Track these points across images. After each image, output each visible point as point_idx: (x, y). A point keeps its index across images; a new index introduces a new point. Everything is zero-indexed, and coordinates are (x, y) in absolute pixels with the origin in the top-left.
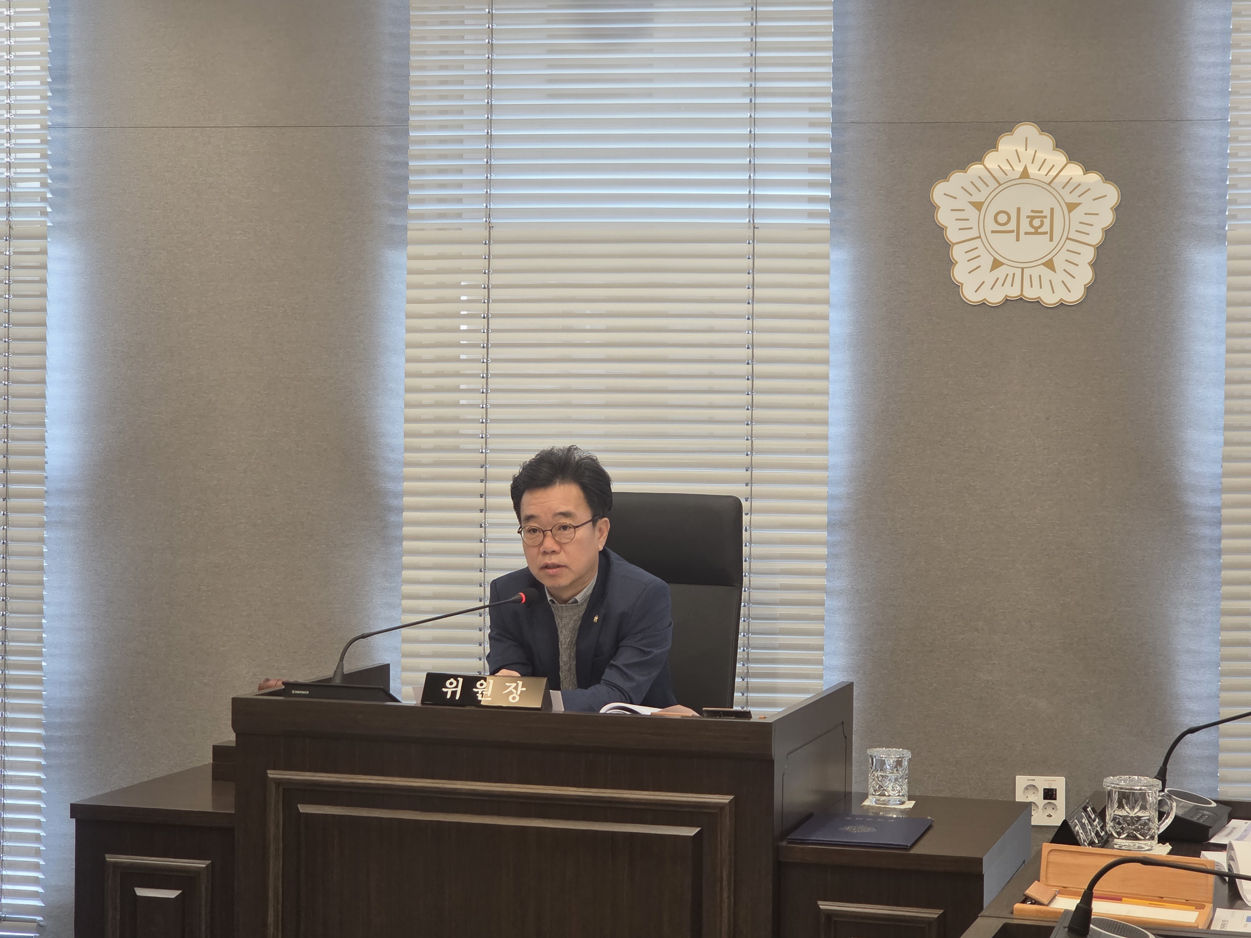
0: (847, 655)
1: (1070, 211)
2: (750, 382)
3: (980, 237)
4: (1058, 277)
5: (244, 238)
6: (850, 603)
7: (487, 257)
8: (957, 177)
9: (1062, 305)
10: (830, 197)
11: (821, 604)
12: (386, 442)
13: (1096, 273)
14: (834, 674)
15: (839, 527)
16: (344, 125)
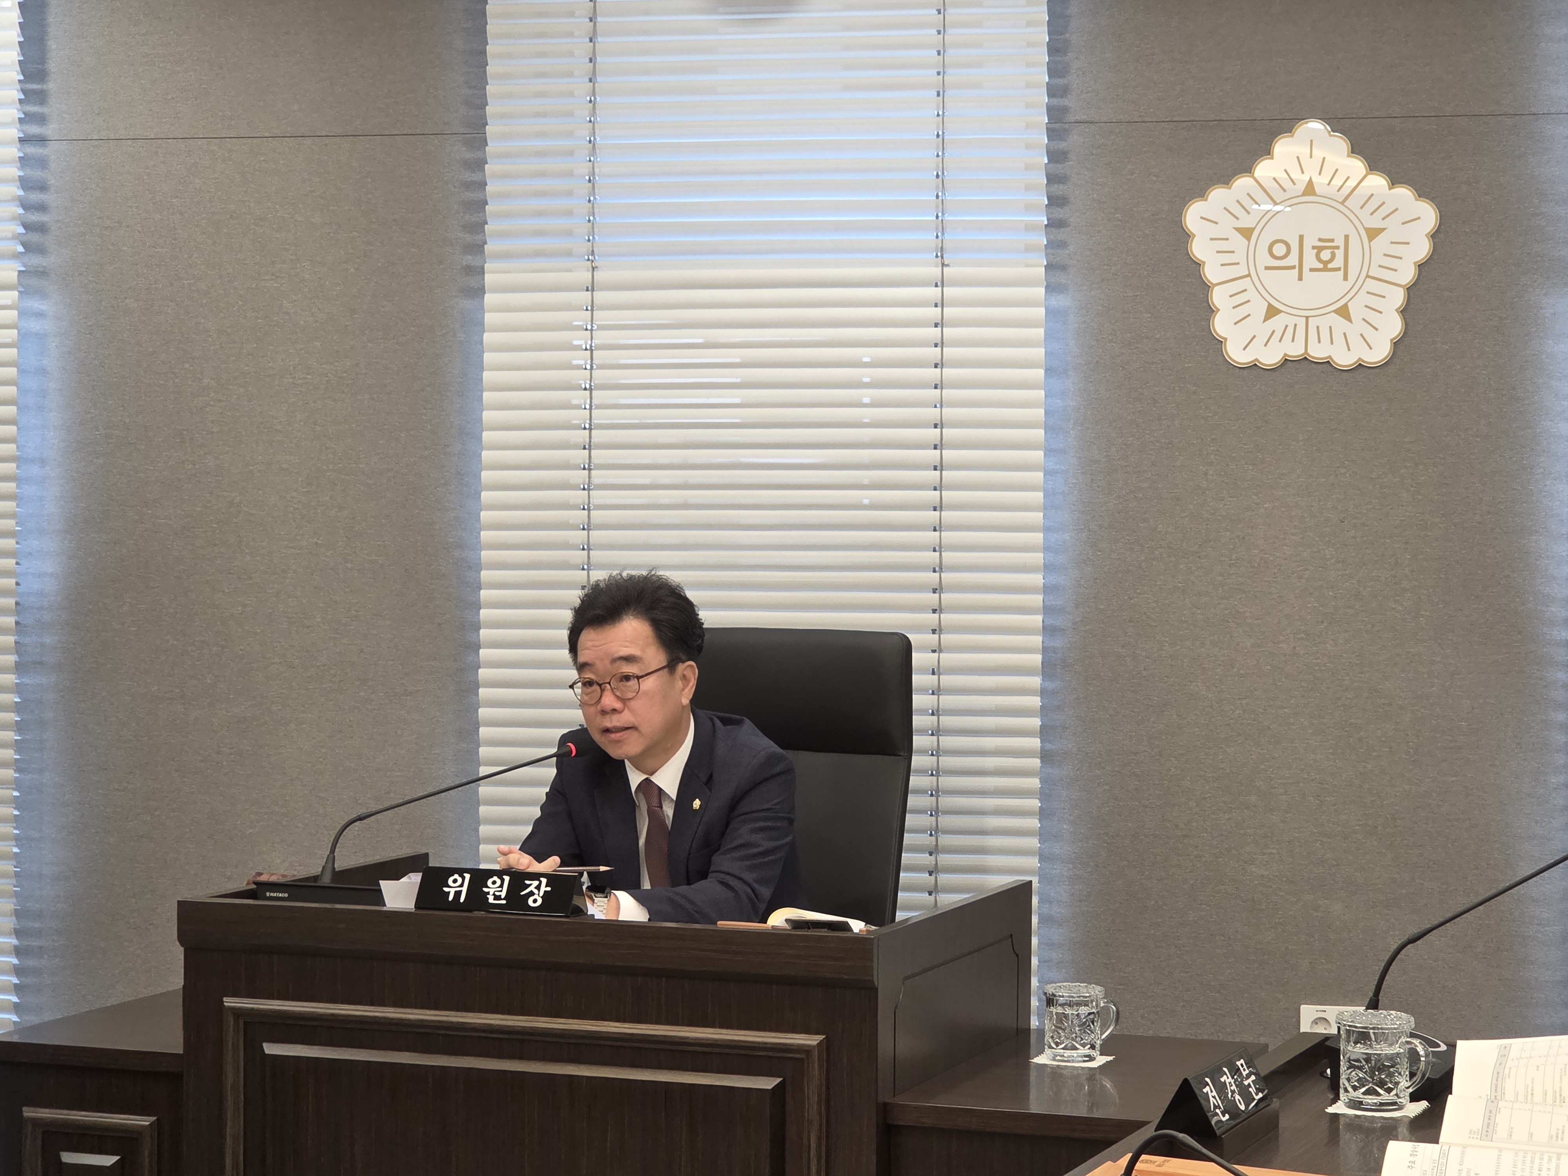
0: (1074, 842)
1: (1371, 239)
2: (938, 473)
3: (1249, 275)
4: (1355, 329)
5: (276, 285)
7: (589, 308)
8: (1217, 194)
9: (1360, 366)
10: (1046, 223)
13: (1407, 323)
15: (1059, 670)
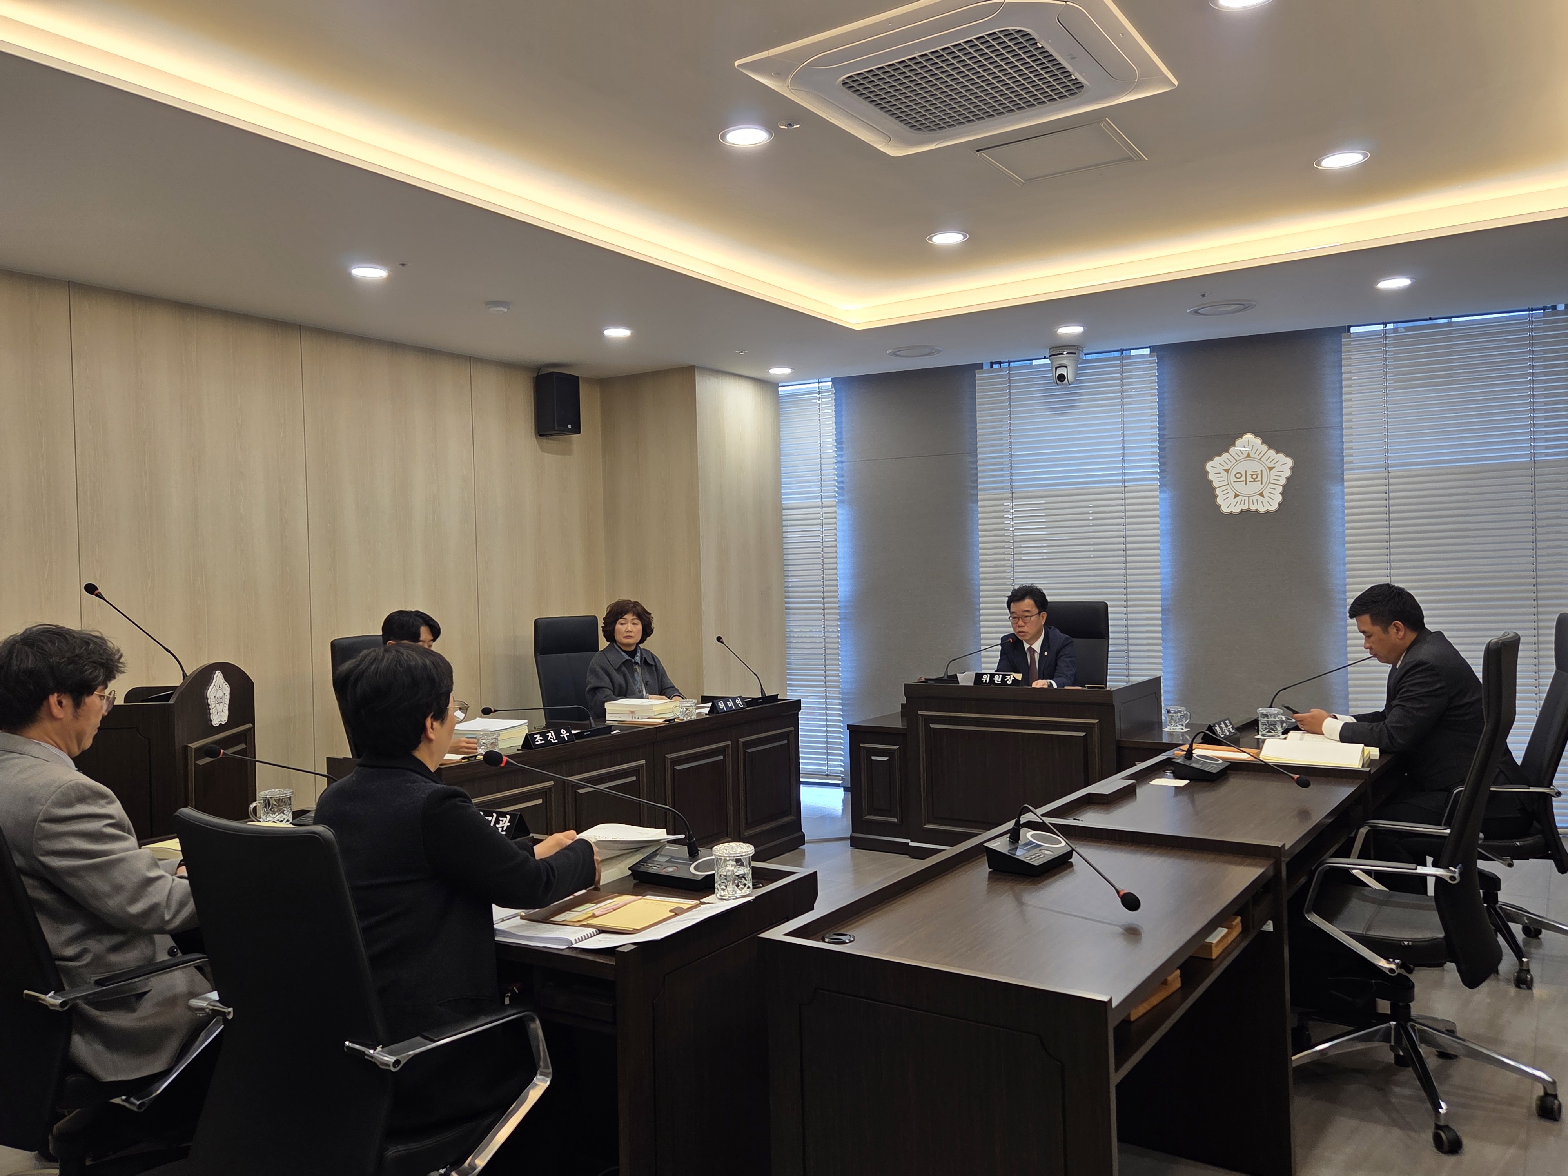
1: (1270, 471)
2: (1125, 552)
3: (1228, 484)
4: (1266, 499)
5: (913, 502)
8: (1217, 459)
9: (1268, 512)
10: (1159, 471)
13: (1284, 497)
16: (954, 453)
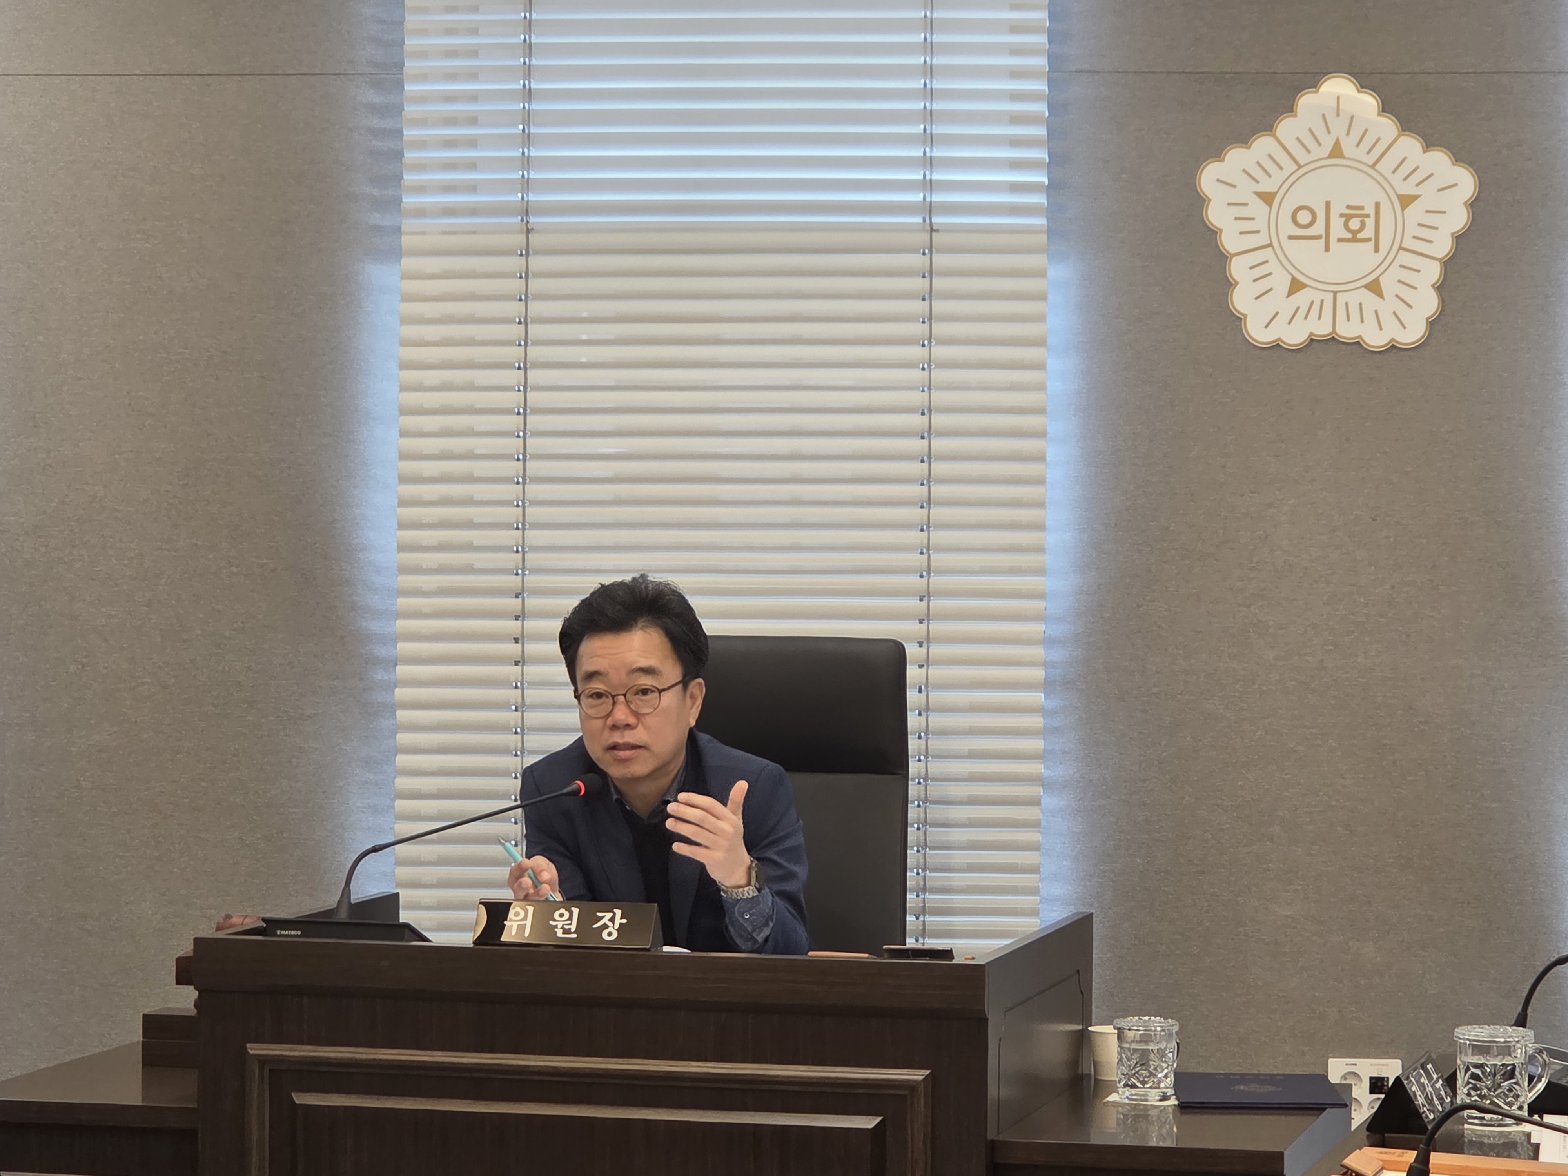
0: (1074, 880)
1: (1404, 207)
2: (925, 465)
3: (1270, 245)
4: (1387, 306)
5: (147, 245)
6: (1079, 800)
7: (523, 275)
8: (1234, 155)
9: (1393, 348)
10: (1047, 183)
11: (1035, 802)
12: (368, 558)
13: (1443, 302)
14: (1055, 909)
15: (1061, 686)
16: (302, 72)
